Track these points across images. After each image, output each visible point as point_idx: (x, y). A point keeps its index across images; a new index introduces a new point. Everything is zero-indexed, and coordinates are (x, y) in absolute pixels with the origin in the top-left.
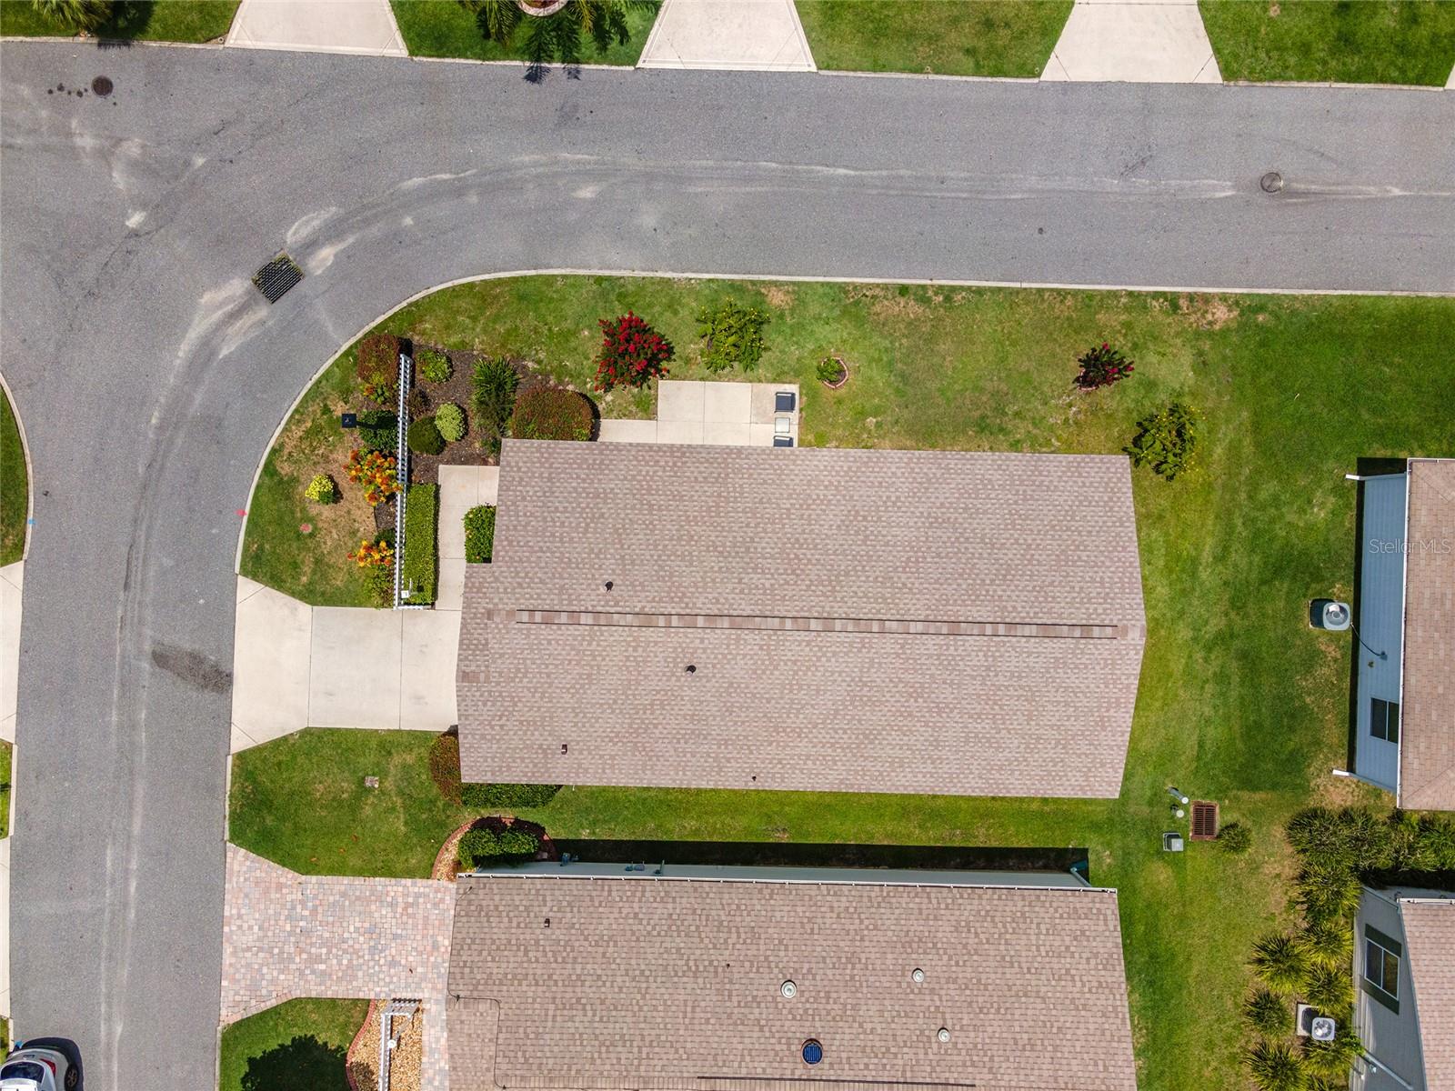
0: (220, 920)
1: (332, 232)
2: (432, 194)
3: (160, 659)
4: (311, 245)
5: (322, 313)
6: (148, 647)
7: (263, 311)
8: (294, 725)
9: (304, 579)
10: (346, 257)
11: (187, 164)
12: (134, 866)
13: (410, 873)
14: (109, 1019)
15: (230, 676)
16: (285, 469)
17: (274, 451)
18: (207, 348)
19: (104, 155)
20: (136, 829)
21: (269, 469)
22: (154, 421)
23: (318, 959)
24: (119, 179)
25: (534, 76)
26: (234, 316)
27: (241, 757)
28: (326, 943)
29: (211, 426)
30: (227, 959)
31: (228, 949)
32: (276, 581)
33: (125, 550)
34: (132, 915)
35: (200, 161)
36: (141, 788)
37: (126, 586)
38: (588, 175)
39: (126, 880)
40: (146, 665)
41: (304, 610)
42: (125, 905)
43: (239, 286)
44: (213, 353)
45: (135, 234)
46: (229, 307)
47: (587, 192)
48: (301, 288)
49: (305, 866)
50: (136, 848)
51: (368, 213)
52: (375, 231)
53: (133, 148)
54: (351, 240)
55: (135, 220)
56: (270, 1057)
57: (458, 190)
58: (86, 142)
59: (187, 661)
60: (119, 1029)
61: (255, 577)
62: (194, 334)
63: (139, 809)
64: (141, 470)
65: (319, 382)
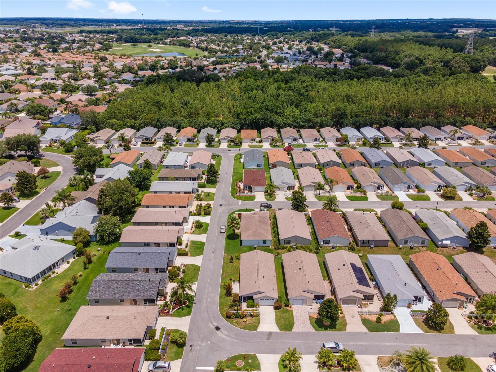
0: (302, 332)
1: (212, 323)
2: (208, 314)
3: (268, 339)
4: (213, 325)
5: (223, 324)
6: (267, 341)
7: (222, 330)
8: (276, 325)
10: (215, 322)
11: (202, 337)
13: (292, 313)
14: (317, 343)
15: (270, 332)
16: (242, 327)
17: (240, 328)
18: (227, 335)
19: (200, 346)
20: (291, 341)
22: (236, 341)
23: (305, 321)
24: (204, 344)
25: (195, 304)
26: (222, 333)
27: (280, 330)
28: (303, 321)
29: (237, 335)
31: (306, 331)
32: (257, 327)
33: (254, 344)
36: (286, 341)
37: (259, 343)
38: (207, 300)
40: (269, 341)
41: (260, 324)
42: (302, 342)
43: (218, 332)
45: (211, 343)
47: (209, 300)
48: (219, 326)
49: (293, 323)
51: (210, 320)
52: (212, 319)
53: (200, 343)
54: (213, 321)
55: (209, 343)
56: (318, 326)
57: (208, 311)
58: (198, 348)
59: (268, 336)
61: (257, 329)
62: (225, 337)
63: (288, 341)
64: (243, 342)
65: (231, 324)
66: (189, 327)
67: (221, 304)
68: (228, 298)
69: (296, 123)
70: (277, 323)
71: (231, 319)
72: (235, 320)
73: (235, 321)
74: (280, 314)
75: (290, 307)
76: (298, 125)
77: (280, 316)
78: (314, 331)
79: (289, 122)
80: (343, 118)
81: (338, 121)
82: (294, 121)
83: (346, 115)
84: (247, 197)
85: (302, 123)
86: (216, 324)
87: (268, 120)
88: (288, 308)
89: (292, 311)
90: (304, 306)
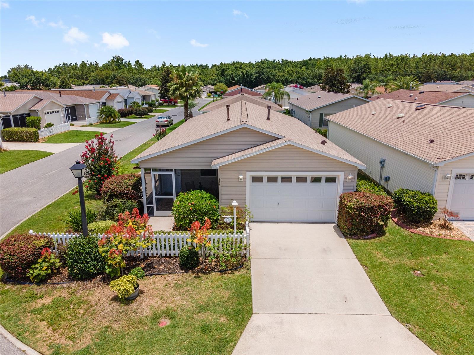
9: (223, 320)
69: (301, 79)
76: (304, 82)
79: (291, 78)
80: (366, 73)
81: (359, 76)
82: (300, 77)
83: (369, 68)
85: (309, 80)
87: (263, 74)
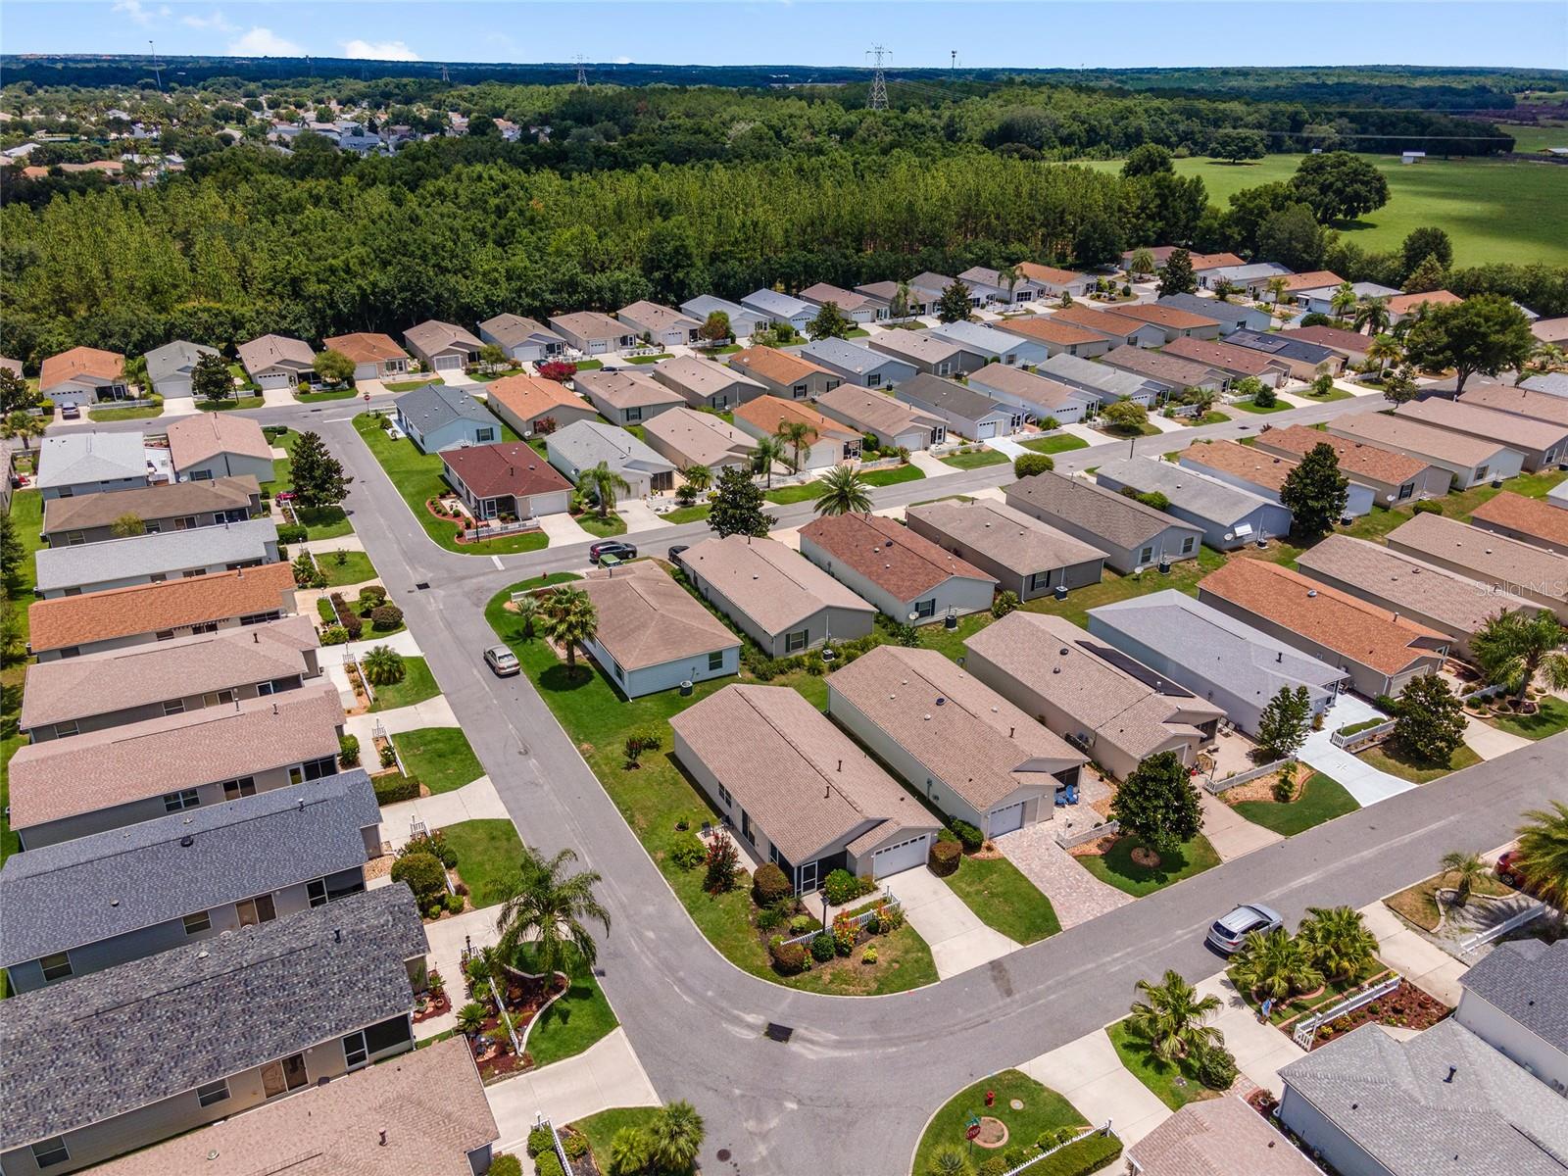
0: (1097, 919)
1: (738, 1021)
2: (690, 991)
3: (1009, 993)
4: (750, 1027)
5: (785, 1006)
6: (1008, 1000)
7: (800, 1030)
8: (988, 929)
10: (746, 1010)
11: (743, 1096)
12: (1109, 959)
13: (1010, 864)
14: (1179, 937)
15: (991, 963)
16: (874, 986)
17: (869, 994)
18: (839, 1045)
19: (764, 1136)
20: (1093, 965)
21: (879, 992)
22: (894, 1049)
23: (1075, 879)
24: (774, 1123)
25: (602, 973)
26: (812, 1042)
27: (1022, 943)
28: (1066, 879)
29: (876, 1025)
30: (1110, 909)
31: (1106, 911)
32: (931, 964)
33: (970, 1031)
34: (1129, 950)
35: (737, 1092)
36: (1073, 972)
37: (987, 1022)
38: (641, 937)
39: (1118, 958)
40: (1017, 997)
41: (934, 949)
42: (1128, 954)
43: (793, 1047)
44: (839, 1042)
45: (799, 1102)
46: (810, 1046)
47: (651, 934)
48: (776, 1022)
49: (1046, 901)
50: (1100, 962)
51: (717, 1011)
52: (724, 1004)
53: (751, 1125)
54: (736, 1012)
55: (792, 1106)
56: (1130, 878)
57: (681, 981)
58: (762, 1149)
59: (999, 982)
60: (1179, 932)
61: (936, 973)
62: (836, 1054)
63: (1083, 968)
64: (925, 1043)
65: (819, 992)
66: (653, 1080)
67: (716, 935)
68: (725, 899)
70: (988, 921)
71: (806, 975)
72: (827, 971)
73: (827, 978)
74: (969, 885)
75: (989, 849)
77: (978, 893)
78: (1131, 899)
80: (683, 267)
82: (520, 290)
84: (516, 540)
86: (758, 1019)
88: (982, 854)
89: (1004, 860)
90: (1029, 829)
